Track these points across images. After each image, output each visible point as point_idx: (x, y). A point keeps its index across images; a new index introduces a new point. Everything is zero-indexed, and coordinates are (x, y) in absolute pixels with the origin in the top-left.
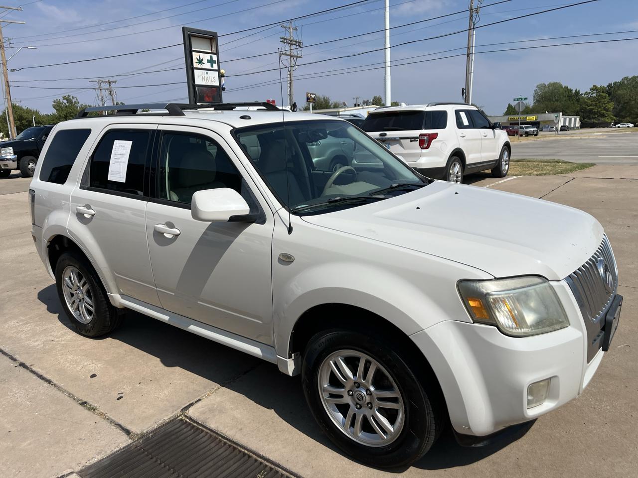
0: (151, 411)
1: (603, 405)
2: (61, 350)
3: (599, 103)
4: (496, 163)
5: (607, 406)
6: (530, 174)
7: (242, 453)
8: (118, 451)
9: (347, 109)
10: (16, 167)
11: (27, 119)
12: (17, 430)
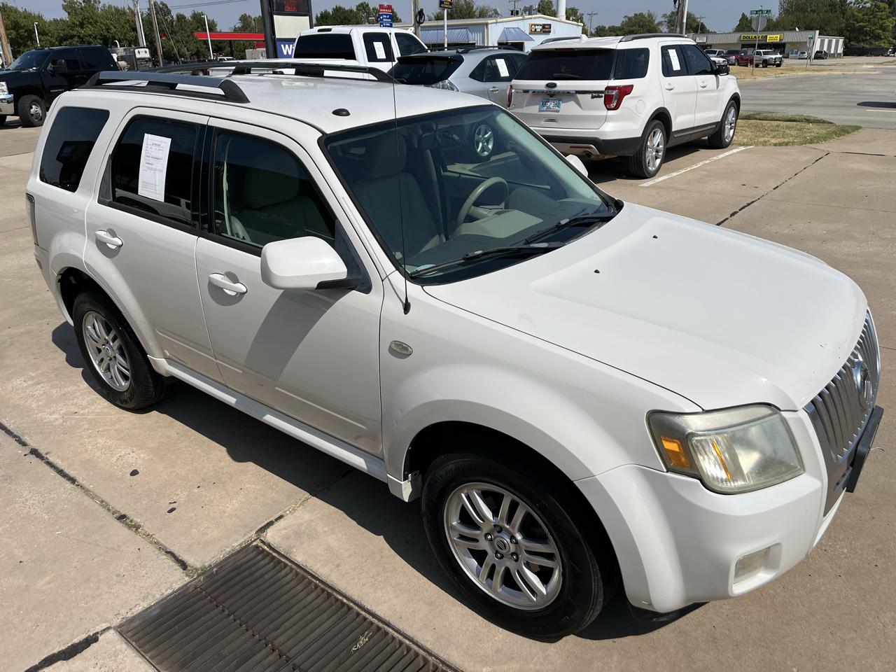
0: (215, 533)
1: (838, 547)
2: (88, 429)
3: (875, 17)
4: (715, 128)
5: (843, 548)
6: (764, 144)
7: (339, 602)
8: (171, 594)
9: (499, 20)
10: (12, 111)
11: (26, 28)
12: (31, 559)
